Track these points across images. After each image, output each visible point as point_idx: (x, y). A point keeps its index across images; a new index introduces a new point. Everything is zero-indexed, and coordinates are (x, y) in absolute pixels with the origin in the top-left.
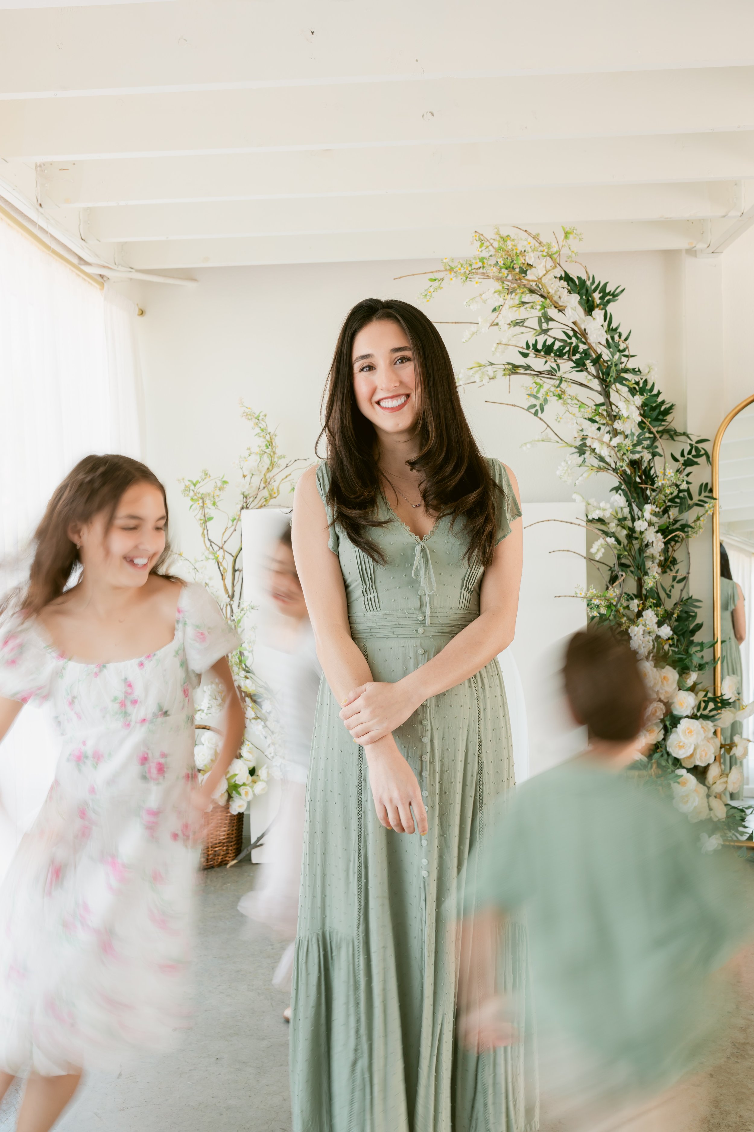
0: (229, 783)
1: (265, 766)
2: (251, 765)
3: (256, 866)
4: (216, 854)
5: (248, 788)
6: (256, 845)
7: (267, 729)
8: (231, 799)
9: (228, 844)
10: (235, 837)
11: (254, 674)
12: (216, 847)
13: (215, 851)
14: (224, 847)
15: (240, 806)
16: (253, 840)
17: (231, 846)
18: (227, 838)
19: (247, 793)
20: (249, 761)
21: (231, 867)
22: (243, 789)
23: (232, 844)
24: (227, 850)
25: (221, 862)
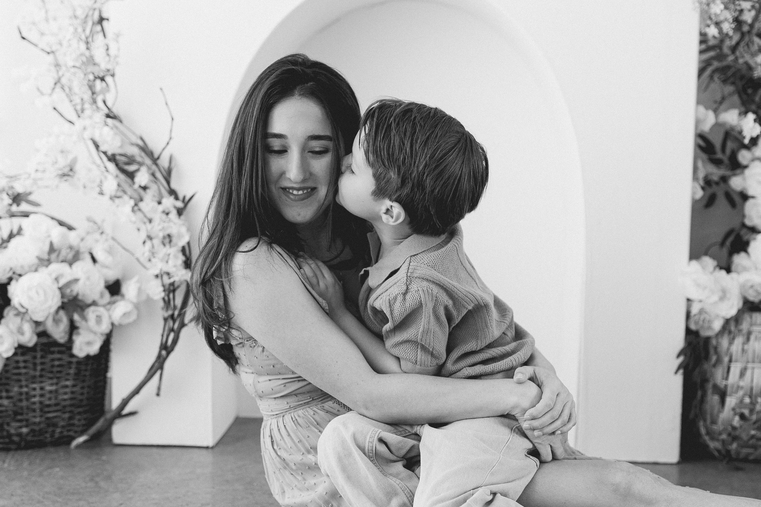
0: (63, 296)
1: (135, 279)
2: (112, 276)
3: (118, 449)
4: (51, 424)
5: (101, 310)
6: (119, 415)
7: (139, 214)
8: (75, 332)
9: (73, 409)
10: (88, 399)
11: (121, 121)
12: (49, 412)
13: (48, 418)
14: (64, 413)
15: (89, 343)
16: (115, 402)
17: (79, 413)
18: (72, 399)
19: (99, 319)
20: (107, 267)
21: (78, 446)
22: (93, 312)
23: (80, 410)
24: (70, 418)
25: (60, 438)
